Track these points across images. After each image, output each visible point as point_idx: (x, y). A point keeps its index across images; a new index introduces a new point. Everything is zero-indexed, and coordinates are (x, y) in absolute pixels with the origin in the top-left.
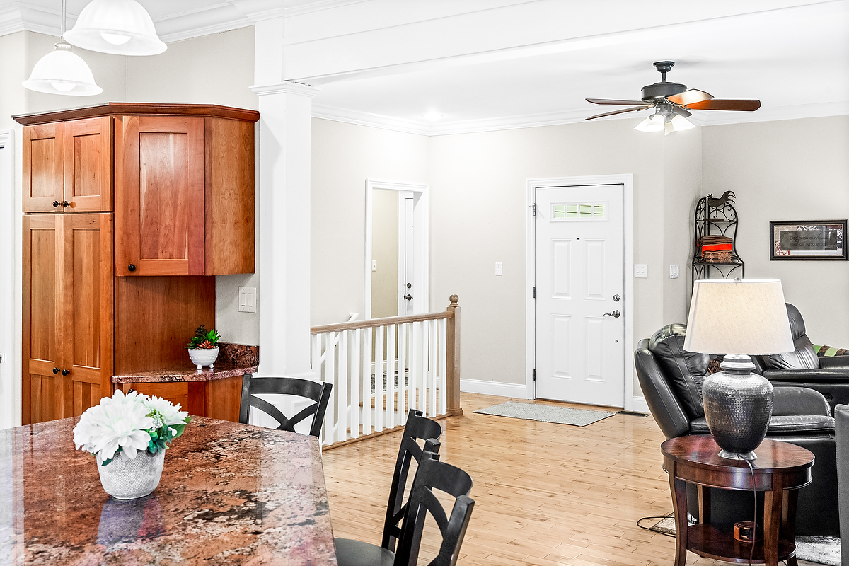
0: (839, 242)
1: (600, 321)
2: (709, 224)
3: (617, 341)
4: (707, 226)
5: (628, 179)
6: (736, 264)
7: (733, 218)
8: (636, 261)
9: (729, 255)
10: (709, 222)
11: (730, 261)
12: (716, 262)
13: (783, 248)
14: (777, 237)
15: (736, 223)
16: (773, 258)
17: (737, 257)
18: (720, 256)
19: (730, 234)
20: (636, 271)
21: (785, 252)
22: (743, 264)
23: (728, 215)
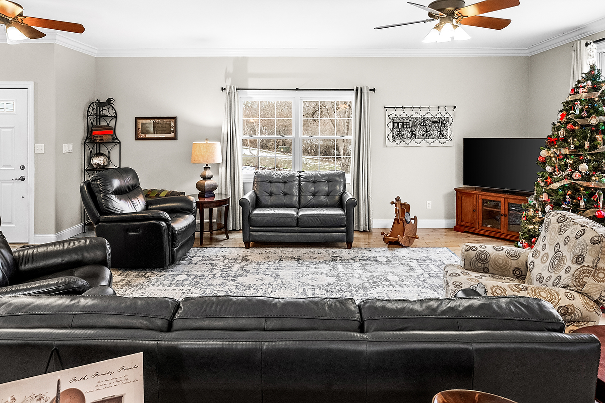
0: (172, 129)
1: (10, 184)
2: (99, 119)
3: (23, 197)
4: (98, 119)
5: (30, 85)
6: (116, 143)
7: (114, 115)
8: (36, 141)
9: (111, 138)
10: (100, 117)
11: (111, 141)
12: (101, 141)
13: (142, 133)
14: (139, 126)
15: (116, 117)
16: (137, 139)
17: (117, 139)
18: (104, 138)
19: (112, 124)
20: (36, 149)
21: (143, 135)
22: (120, 143)
23: (112, 113)
